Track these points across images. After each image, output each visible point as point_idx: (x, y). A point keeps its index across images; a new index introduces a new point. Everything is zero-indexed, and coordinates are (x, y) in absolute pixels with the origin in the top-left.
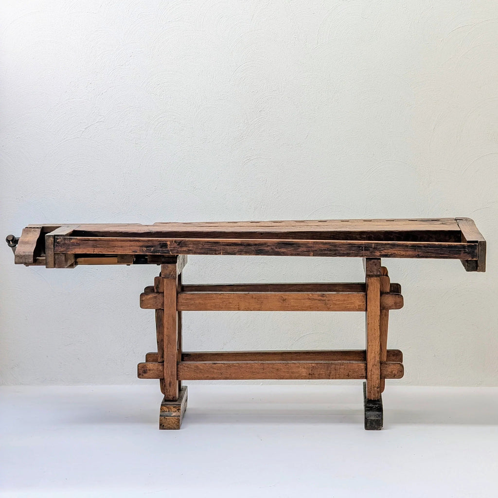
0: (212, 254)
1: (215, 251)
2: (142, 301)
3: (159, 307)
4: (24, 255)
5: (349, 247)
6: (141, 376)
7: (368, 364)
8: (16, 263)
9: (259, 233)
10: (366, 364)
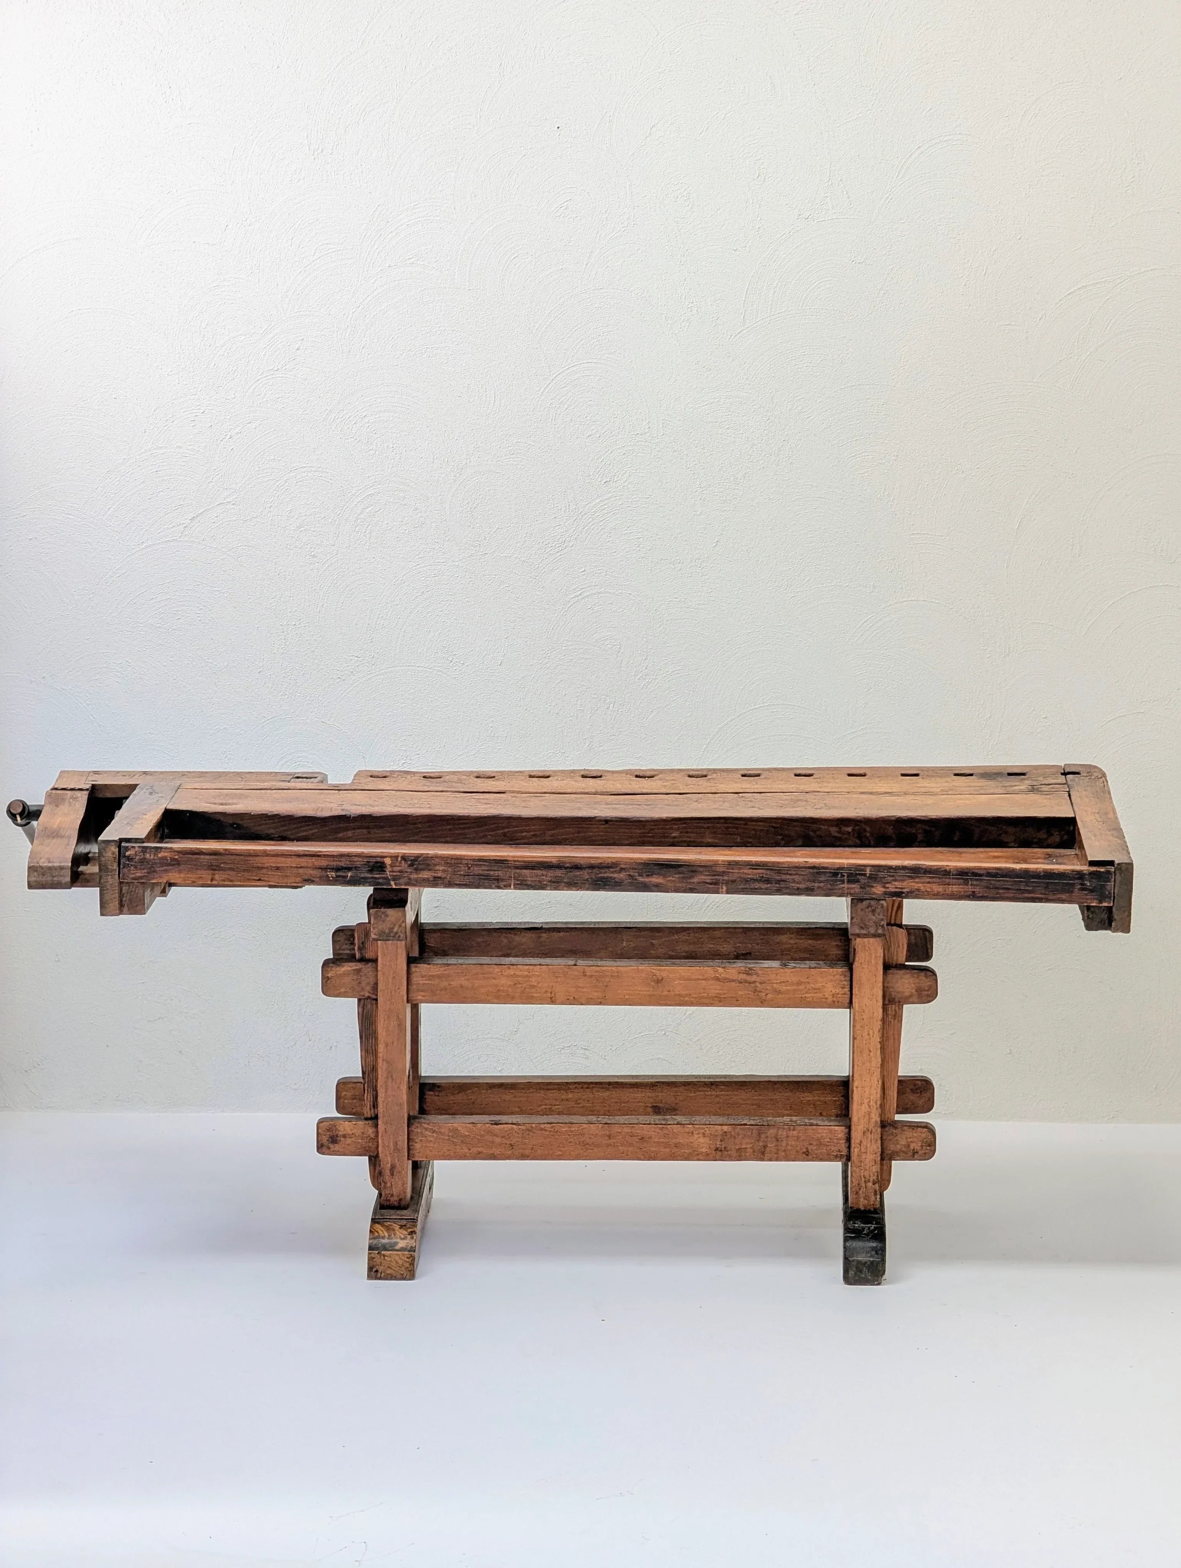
0: (490, 887)
1: (498, 880)
2: (325, 980)
3: (367, 994)
4: (50, 868)
5: (813, 874)
6: (324, 1149)
7: (853, 1128)
8: (30, 886)
9: (600, 821)
10: (849, 1128)
